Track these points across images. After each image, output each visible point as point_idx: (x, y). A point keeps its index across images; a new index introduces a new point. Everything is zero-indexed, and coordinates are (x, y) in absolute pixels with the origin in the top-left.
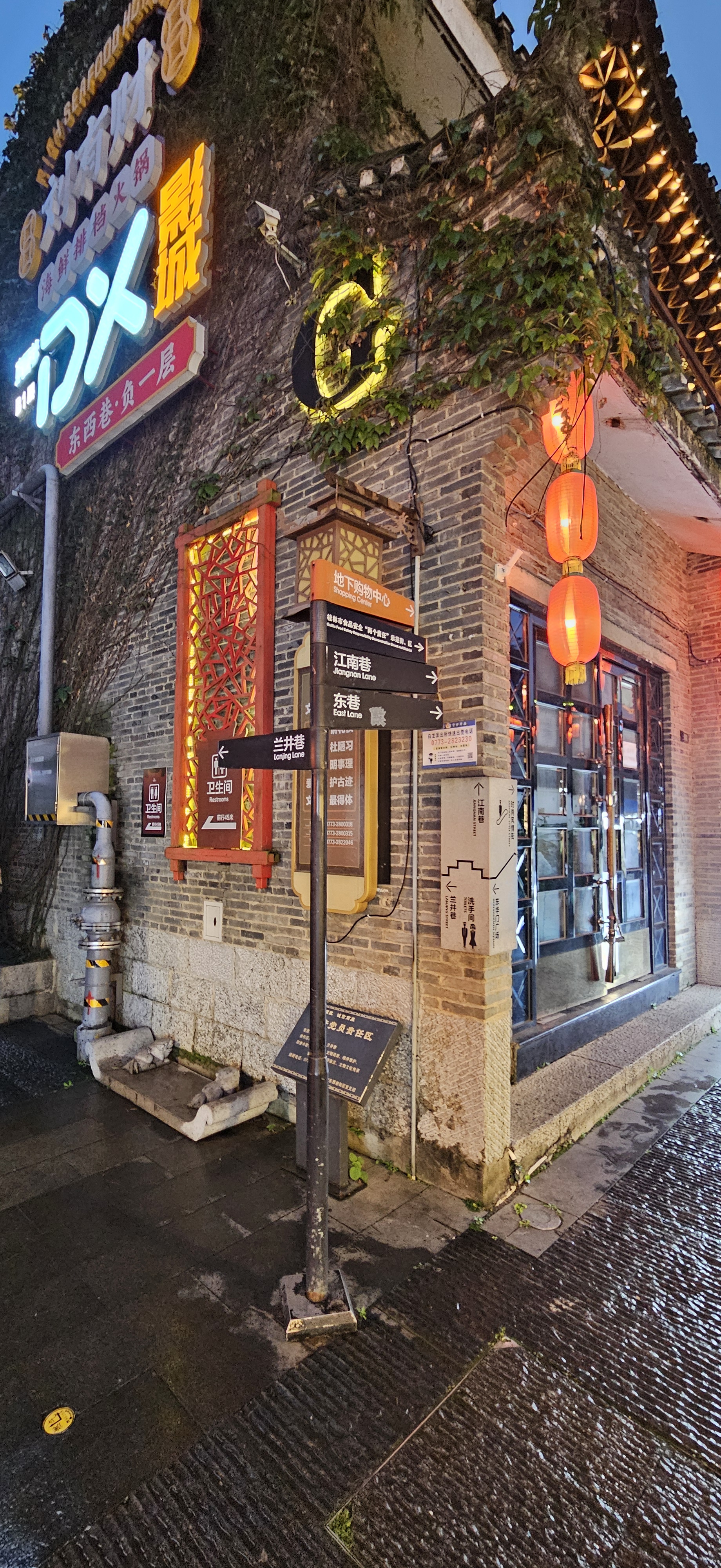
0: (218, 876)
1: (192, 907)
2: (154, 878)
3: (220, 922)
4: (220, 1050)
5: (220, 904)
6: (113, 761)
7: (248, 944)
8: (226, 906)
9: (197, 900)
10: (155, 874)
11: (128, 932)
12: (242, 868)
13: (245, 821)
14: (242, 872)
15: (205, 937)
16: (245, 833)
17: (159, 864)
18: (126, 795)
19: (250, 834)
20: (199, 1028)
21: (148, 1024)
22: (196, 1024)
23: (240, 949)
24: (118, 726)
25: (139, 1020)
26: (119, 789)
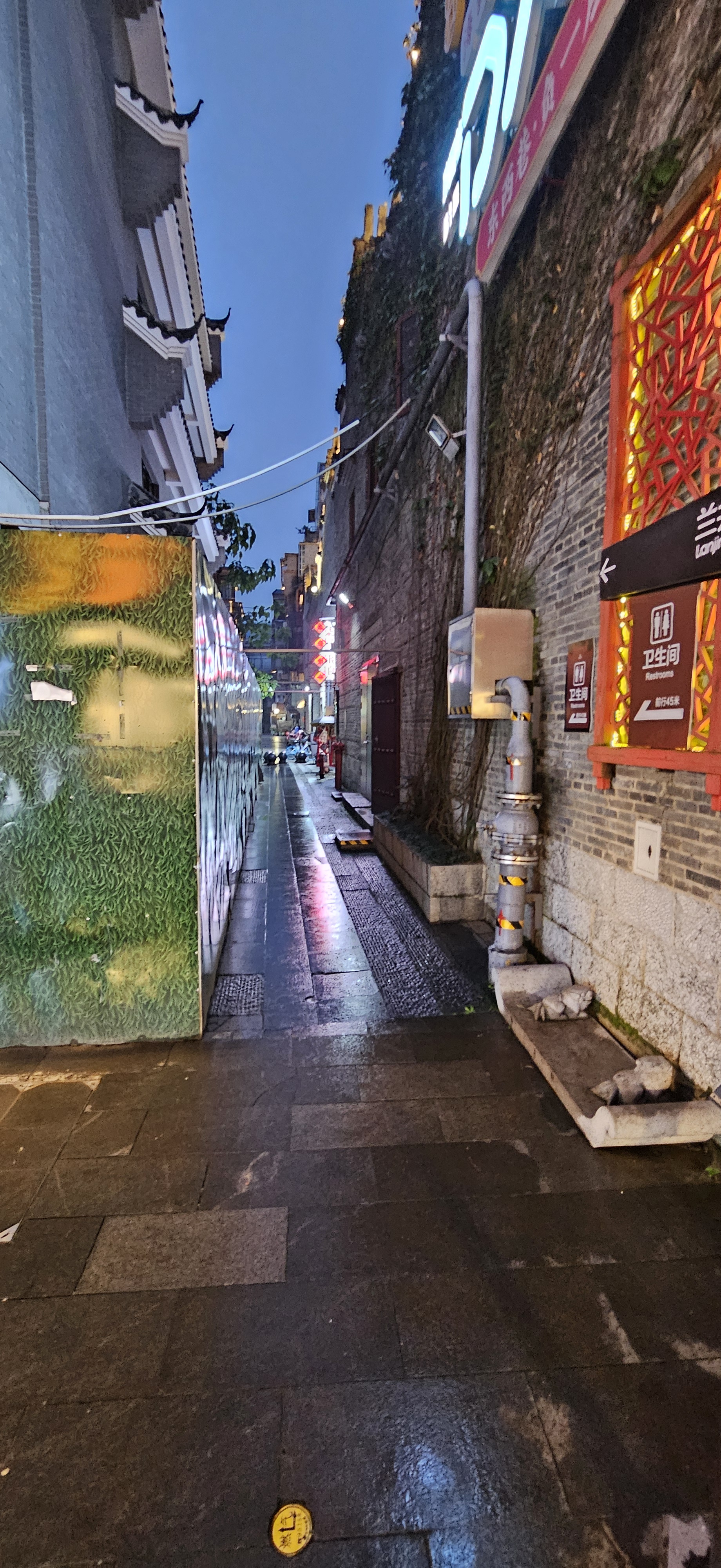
0: (656, 788)
1: (621, 827)
2: (577, 785)
3: (656, 852)
4: (650, 1027)
5: (658, 829)
6: (537, 638)
7: (696, 892)
8: (666, 831)
9: (627, 818)
10: (578, 780)
11: (549, 848)
12: (692, 778)
13: (697, 706)
14: (692, 783)
15: (635, 869)
16: (696, 725)
17: (584, 767)
18: (550, 680)
19: (705, 726)
20: (624, 987)
21: (567, 961)
22: (620, 981)
23: (683, 896)
24: (542, 594)
25: (559, 954)
26: (542, 674)
